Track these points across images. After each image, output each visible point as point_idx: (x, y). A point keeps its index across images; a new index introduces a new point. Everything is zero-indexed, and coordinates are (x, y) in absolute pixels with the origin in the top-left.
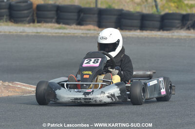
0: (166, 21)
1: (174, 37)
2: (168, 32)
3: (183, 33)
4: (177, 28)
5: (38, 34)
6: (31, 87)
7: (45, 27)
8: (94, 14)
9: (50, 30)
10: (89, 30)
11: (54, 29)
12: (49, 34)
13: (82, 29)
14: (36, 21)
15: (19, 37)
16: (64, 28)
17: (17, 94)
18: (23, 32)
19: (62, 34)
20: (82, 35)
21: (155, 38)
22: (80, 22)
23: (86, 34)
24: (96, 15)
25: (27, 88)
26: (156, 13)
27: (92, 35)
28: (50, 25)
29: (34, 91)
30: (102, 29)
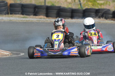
0: (86, 13)
3: (96, 20)
5: (10, 21)
6: (6, 52)
7: (15, 17)
8: (44, 9)
9: (18, 19)
10: (41, 18)
11: (20, 18)
12: (17, 21)
13: (37, 18)
14: (9, 13)
16: (26, 18)
18: (2, 20)
19: (25, 21)
20: (37, 21)
21: (80, 23)
22: (35, 14)
23: (39, 21)
24: (45, 10)
25: (4, 53)
26: (80, 8)
27: (43, 21)
28: (18, 15)
29: (8, 55)
30: (49, 18)
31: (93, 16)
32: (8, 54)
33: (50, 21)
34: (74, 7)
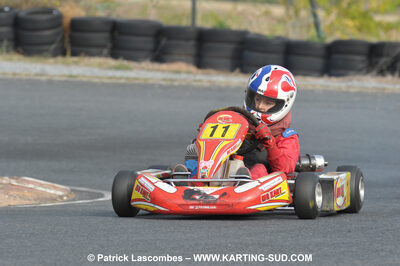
0: (335, 56)
1: (352, 90)
2: (341, 79)
3: (369, 83)
4: (359, 71)
5: (71, 79)
6: (55, 188)
7: (86, 65)
8: (188, 39)
9: (96, 72)
10: (178, 72)
11: (105, 69)
12: (95, 80)
13: (163, 71)
14: (69, 52)
15: (32, 84)
16: (126, 68)
17: (28, 202)
18: (41, 75)
19: (123, 81)
20: (164, 83)
21: (312, 91)
22: (159, 56)
23: (172, 80)
24: (192, 43)
25: (48, 191)
26: (316, 40)
27: (184, 83)
28: (98, 60)
29: (61, 197)
30: (204, 71)
31: (361, 66)
32: (61, 193)
33: (210, 82)
34: (295, 34)
